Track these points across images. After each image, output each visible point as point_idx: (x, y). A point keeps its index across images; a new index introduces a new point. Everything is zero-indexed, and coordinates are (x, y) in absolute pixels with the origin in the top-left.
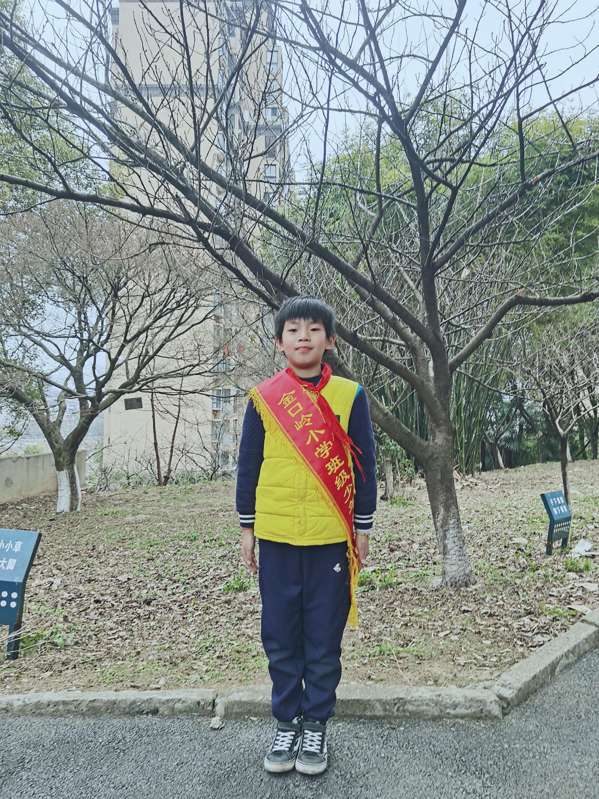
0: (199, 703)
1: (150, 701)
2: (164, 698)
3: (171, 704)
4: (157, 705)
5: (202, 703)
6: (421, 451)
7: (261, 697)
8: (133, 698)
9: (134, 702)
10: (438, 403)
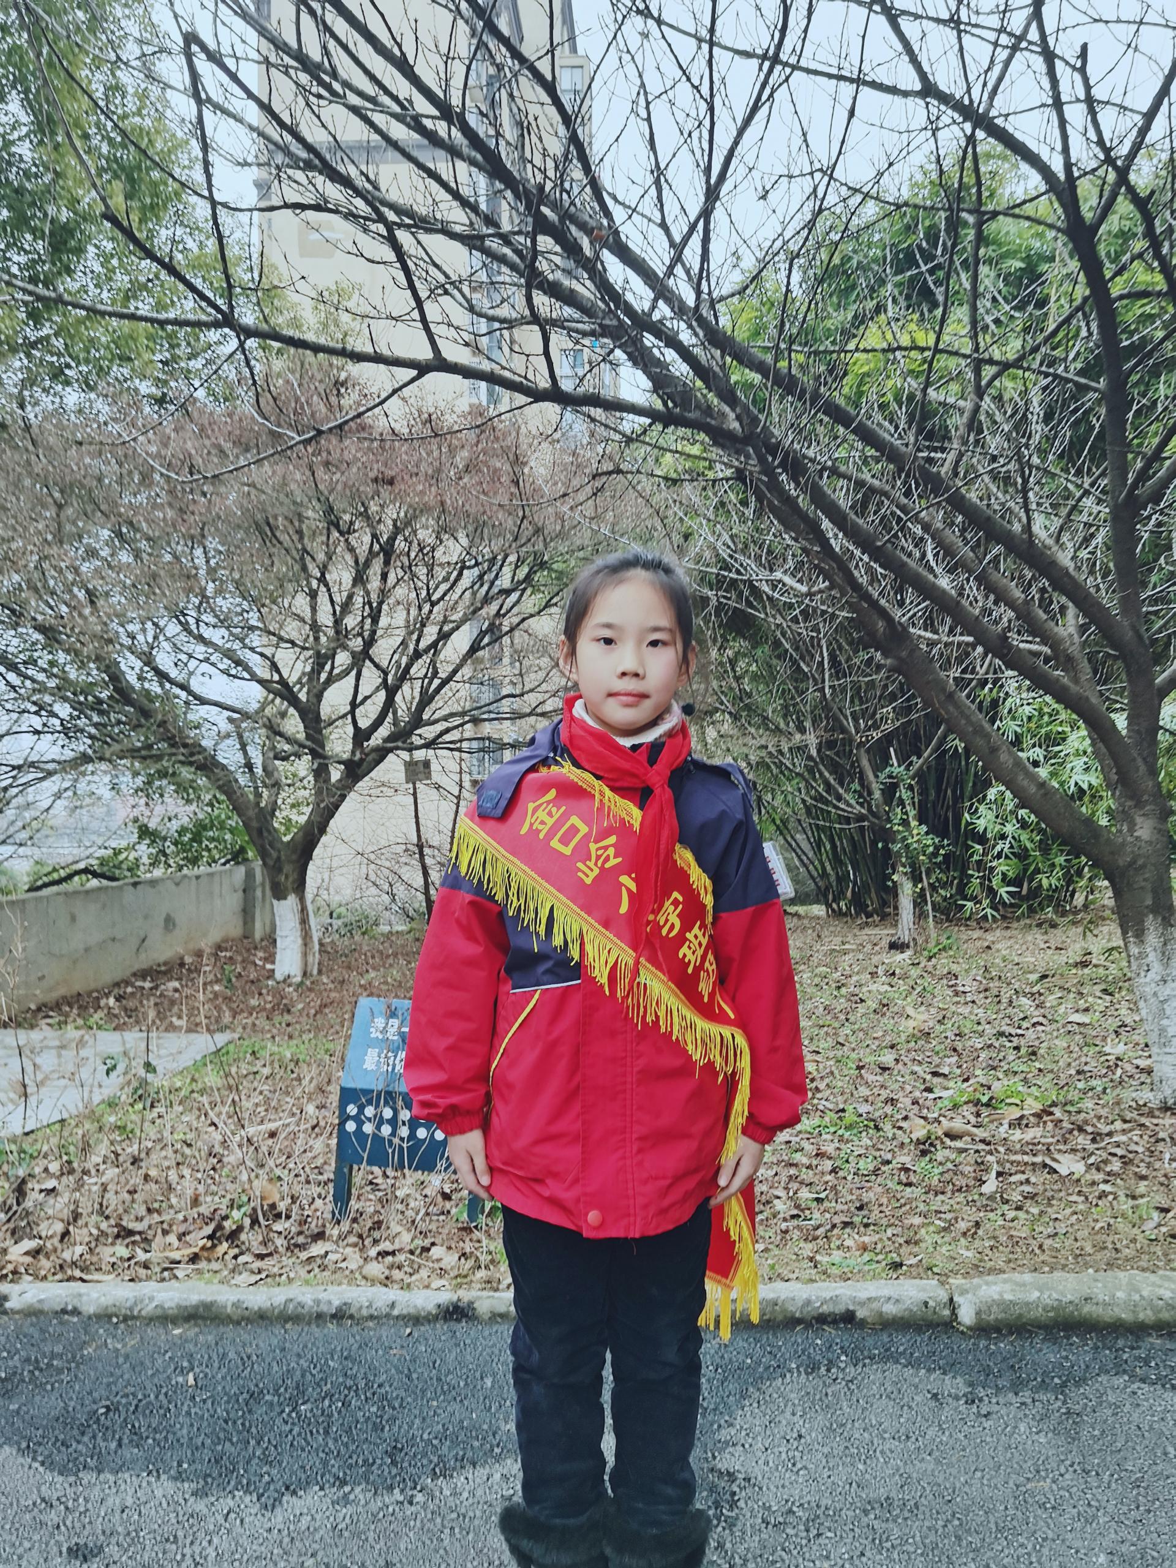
0: (926, 1304)
1: (834, 1300)
2: (863, 1295)
3: (875, 1305)
4: (851, 1308)
5: (931, 1304)
6: (1112, 853)
7: (1037, 1294)
8: (805, 1296)
9: (808, 1302)
10: (1140, 762)
